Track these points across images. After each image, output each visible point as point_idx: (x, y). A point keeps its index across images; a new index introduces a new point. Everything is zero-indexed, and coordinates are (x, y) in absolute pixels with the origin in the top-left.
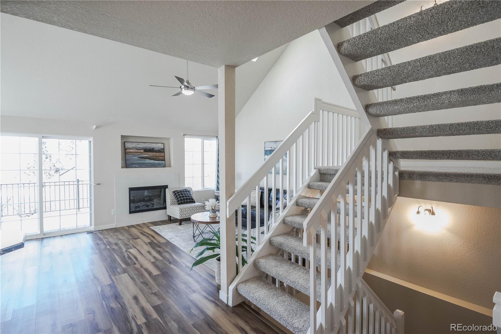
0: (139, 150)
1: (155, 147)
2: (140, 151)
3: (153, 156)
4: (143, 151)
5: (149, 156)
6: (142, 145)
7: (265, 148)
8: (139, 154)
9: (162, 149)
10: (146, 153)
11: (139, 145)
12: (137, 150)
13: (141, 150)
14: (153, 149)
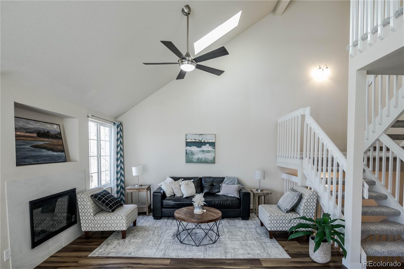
0: (31, 133)
1: (51, 130)
2: (32, 135)
3: (50, 144)
4: (35, 135)
5: (45, 144)
6: (33, 124)
7: (186, 140)
8: (31, 140)
9: (59, 133)
10: (41, 139)
11: (28, 123)
12: (27, 132)
13: (33, 133)
14: (48, 132)
